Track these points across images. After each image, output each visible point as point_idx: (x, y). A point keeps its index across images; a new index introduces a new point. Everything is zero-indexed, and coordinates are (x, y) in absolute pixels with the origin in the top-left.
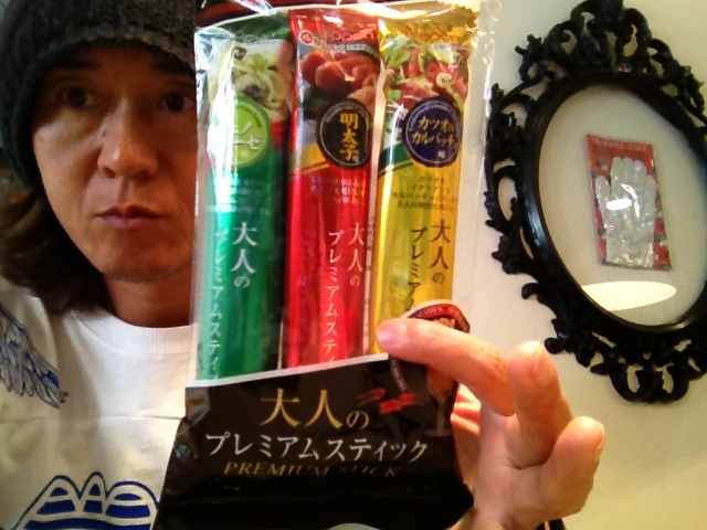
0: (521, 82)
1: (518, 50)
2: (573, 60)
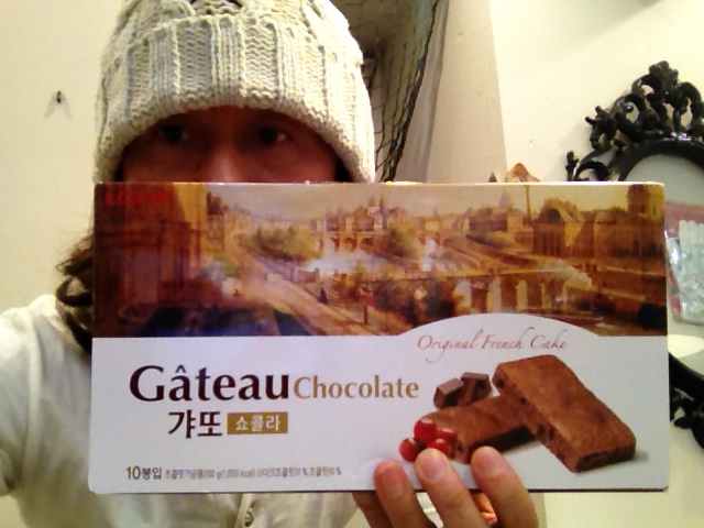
0: (593, 150)
1: (588, 120)
2: (638, 130)
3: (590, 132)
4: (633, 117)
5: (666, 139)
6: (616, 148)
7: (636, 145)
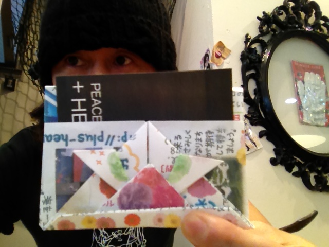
0: (260, 33)
1: (258, 18)
2: (284, 24)
3: (259, 24)
4: (282, 18)
5: (299, 29)
6: (272, 33)
7: (283, 32)
